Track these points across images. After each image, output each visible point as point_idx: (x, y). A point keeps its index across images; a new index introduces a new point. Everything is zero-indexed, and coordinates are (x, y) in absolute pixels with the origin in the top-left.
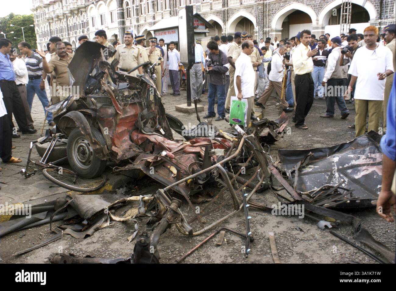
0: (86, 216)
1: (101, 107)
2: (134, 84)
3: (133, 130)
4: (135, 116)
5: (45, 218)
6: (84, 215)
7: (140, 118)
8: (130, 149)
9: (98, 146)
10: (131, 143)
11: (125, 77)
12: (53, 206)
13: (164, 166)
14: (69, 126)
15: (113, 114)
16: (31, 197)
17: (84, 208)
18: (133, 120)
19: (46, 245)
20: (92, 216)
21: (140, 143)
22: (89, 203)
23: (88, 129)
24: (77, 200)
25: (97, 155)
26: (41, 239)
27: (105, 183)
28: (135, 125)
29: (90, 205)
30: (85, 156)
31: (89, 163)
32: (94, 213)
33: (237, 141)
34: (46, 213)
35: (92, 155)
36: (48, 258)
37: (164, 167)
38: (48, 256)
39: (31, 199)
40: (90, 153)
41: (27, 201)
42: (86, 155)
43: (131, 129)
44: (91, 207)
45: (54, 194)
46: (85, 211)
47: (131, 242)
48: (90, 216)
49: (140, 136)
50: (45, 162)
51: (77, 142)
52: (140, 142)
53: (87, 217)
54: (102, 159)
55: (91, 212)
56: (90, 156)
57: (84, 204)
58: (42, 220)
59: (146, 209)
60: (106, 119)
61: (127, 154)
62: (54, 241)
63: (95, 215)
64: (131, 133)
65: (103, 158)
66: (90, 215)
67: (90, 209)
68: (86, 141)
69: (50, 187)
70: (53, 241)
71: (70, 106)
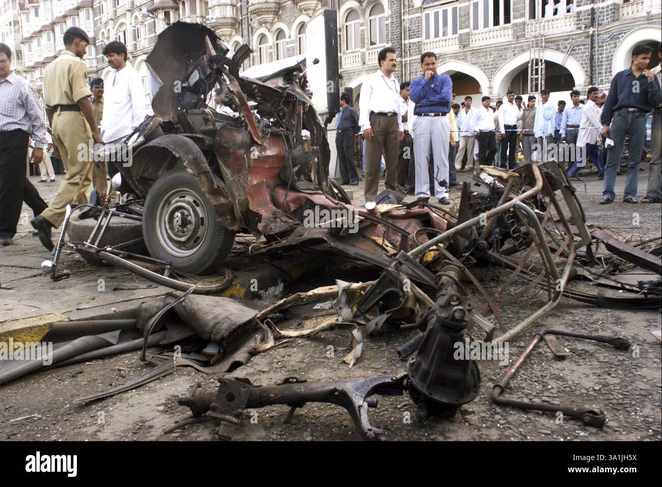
0: (215, 334)
1: (223, 128)
2: (269, 105)
3: (277, 186)
4: (280, 158)
5: (117, 344)
6: (211, 333)
7: (290, 161)
8: (275, 218)
9: (222, 199)
10: (274, 208)
11: (254, 89)
12: (132, 320)
13: (364, 237)
14: (146, 175)
15: (246, 143)
16: (79, 304)
17: (209, 318)
18: (275, 165)
19: (142, 385)
20: (230, 333)
21: (293, 210)
22: (217, 309)
23: (203, 163)
24: (190, 302)
25: (220, 219)
26: (124, 377)
27: (232, 281)
28: (280, 176)
29: (218, 311)
30: (185, 229)
31: (195, 242)
32: (234, 327)
33: (517, 176)
34: (117, 333)
35: (202, 225)
36: (164, 404)
37: (364, 239)
38: (163, 401)
39: (80, 307)
40: (198, 219)
41: (71, 311)
42: (189, 226)
43: (272, 182)
44: (223, 316)
45: (127, 299)
46: (211, 324)
47: (354, 365)
48: (226, 334)
49: (292, 195)
50: (96, 244)
51: (168, 202)
52: (293, 207)
53: (219, 337)
54: (231, 229)
55: (225, 326)
56: (199, 228)
57: (208, 309)
58: (112, 345)
59: (355, 309)
60: (233, 152)
61: (272, 226)
62: (159, 379)
63: (235, 330)
64: (274, 191)
65: (232, 226)
66: (224, 331)
67: (223, 319)
68: (188, 198)
69: (115, 289)
70: (156, 378)
71: (151, 133)
